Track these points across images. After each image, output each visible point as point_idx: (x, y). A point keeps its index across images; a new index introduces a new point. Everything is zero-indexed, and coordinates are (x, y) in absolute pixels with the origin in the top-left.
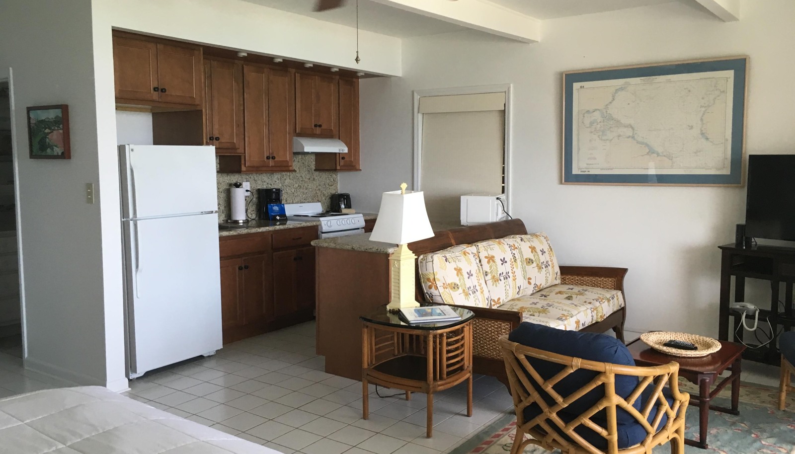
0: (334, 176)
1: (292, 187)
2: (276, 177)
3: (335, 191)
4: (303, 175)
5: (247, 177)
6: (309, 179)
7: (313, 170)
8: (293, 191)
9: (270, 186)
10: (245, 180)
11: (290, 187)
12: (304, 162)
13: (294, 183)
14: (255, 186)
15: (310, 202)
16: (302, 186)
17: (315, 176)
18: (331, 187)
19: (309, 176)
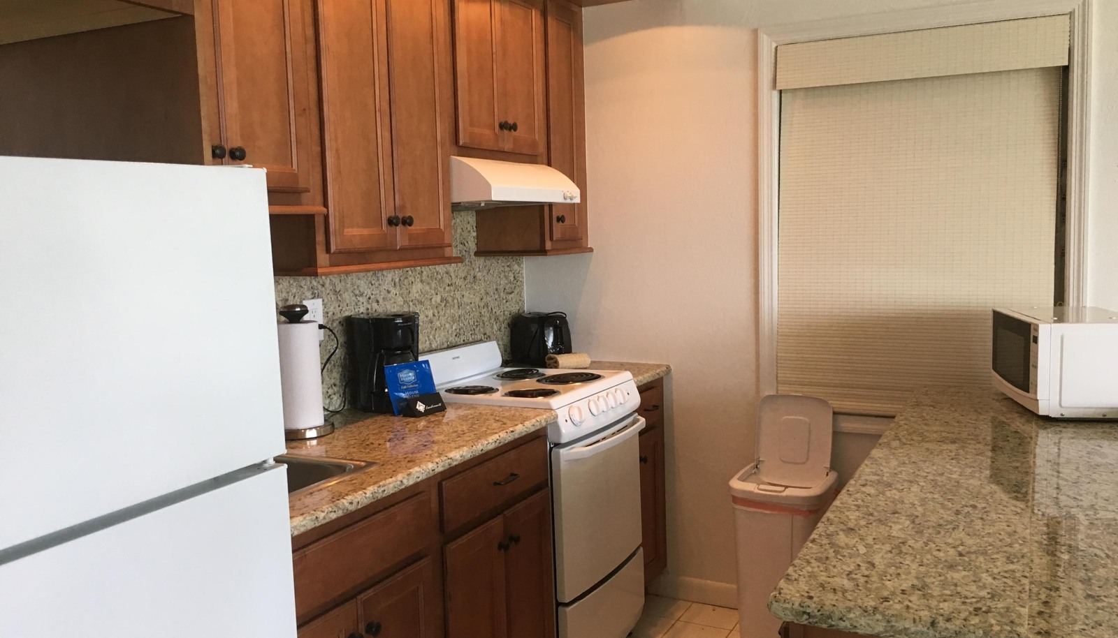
0: (516, 267)
3: (518, 308)
5: (315, 283)
6: (465, 278)
7: (472, 254)
13: (433, 292)
14: (338, 309)
16: (450, 299)
17: (477, 270)
18: (511, 296)
19: (465, 271)
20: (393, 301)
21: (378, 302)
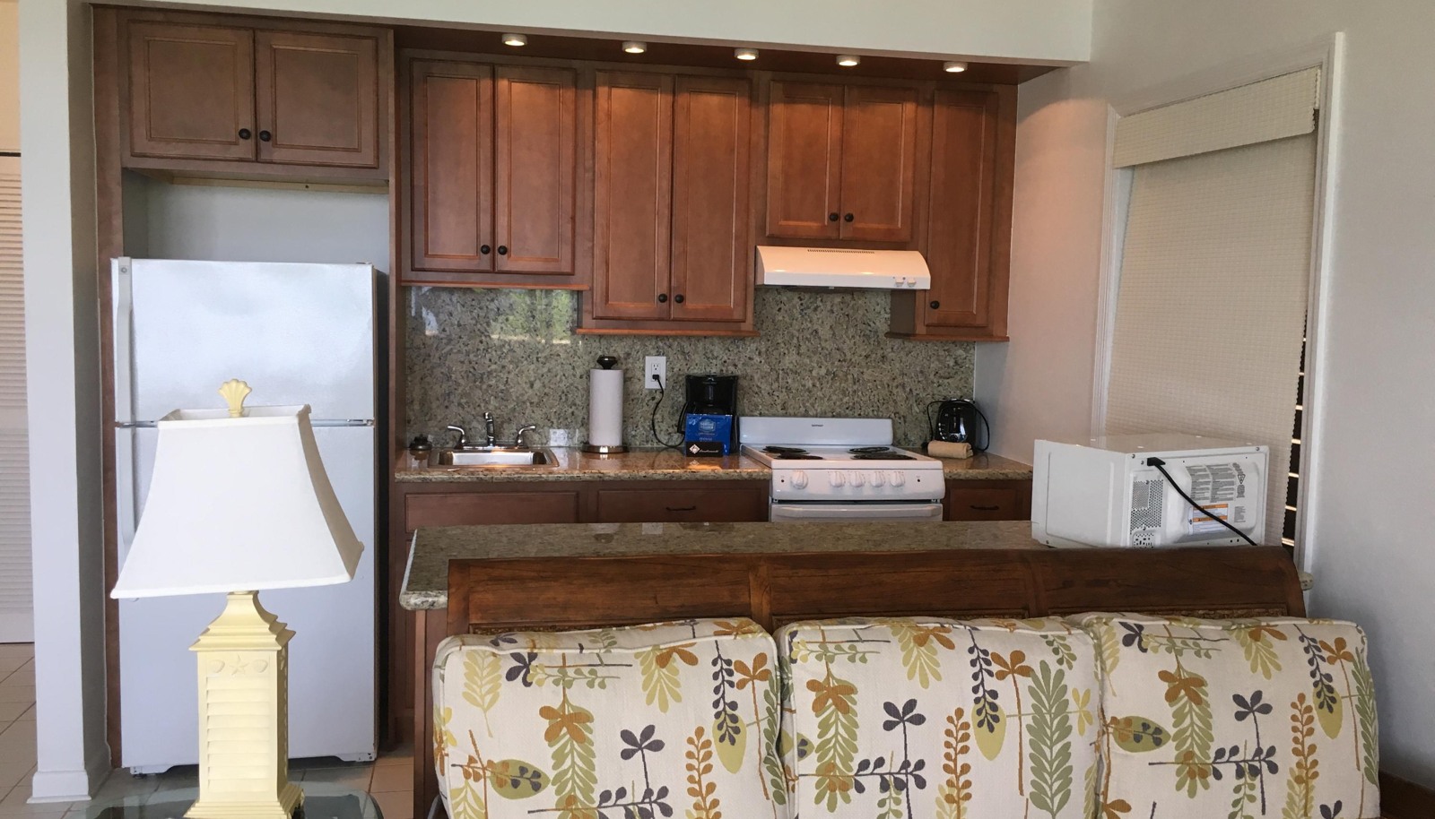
0: (960, 352)
1: (806, 374)
2: (753, 346)
3: (960, 395)
4: (845, 346)
5: (660, 344)
6: (867, 357)
7: (882, 336)
8: (809, 384)
9: (731, 368)
10: (654, 352)
11: (796, 373)
12: (851, 312)
13: (815, 365)
14: (684, 367)
15: (867, 417)
16: (841, 374)
17: (890, 350)
18: (946, 381)
19: (868, 350)
20: (756, 367)
21: (735, 366)
